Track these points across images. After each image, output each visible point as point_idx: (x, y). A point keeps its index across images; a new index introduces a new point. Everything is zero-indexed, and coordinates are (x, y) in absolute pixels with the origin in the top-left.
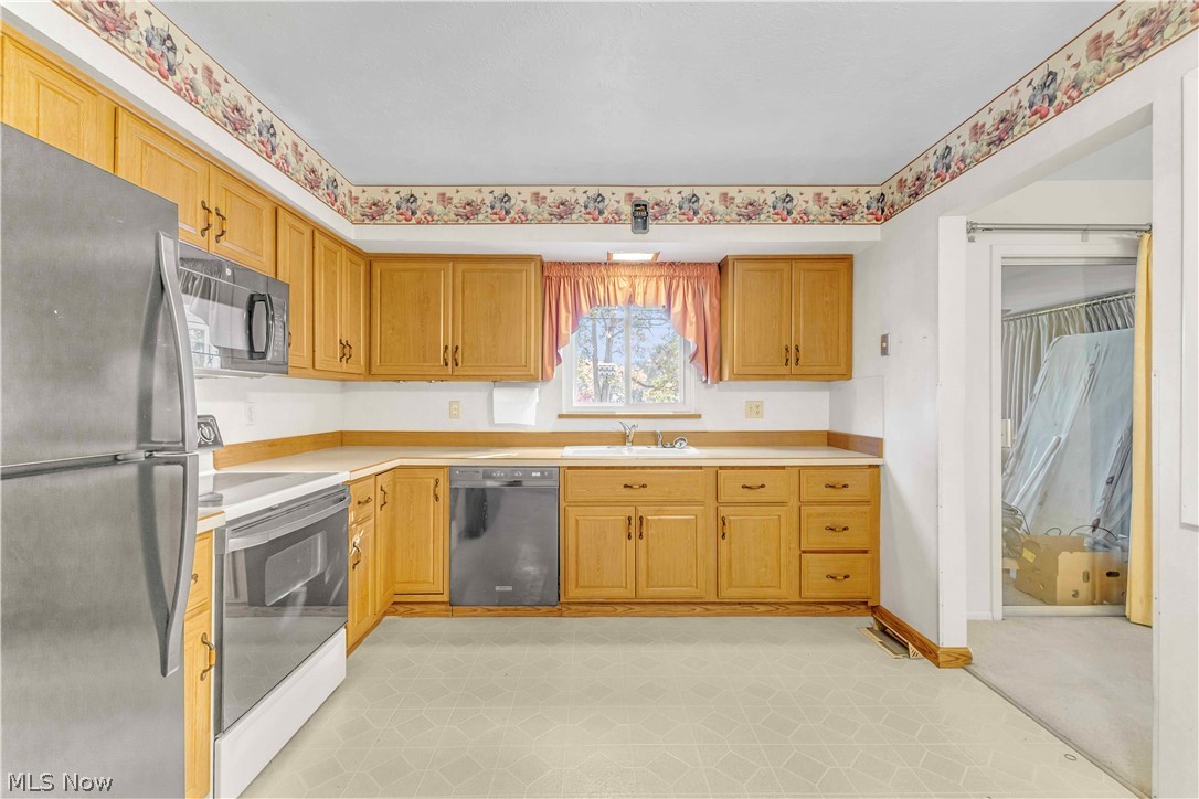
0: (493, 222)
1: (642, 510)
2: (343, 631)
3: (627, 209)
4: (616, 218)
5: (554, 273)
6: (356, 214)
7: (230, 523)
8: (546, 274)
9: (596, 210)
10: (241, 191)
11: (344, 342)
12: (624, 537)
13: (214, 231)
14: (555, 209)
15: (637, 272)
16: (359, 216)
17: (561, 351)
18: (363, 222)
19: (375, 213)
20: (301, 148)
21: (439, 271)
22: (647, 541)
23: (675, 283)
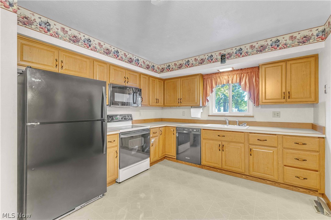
0: (186, 68)
1: (224, 143)
2: (149, 159)
3: (219, 57)
4: (216, 60)
5: (206, 77)
6: (159, 71)
7: (121, 133)
8: (204, 78)
9: (211, 59)
10: (132, 73)
11: (157, 99)
12: (218, 150)
13: (127, 81)
14: (200, 62)
15: (230, 73)
16: (160, 72)
17: (208, 98)
18: (160, 73)
19: (162, 71)
20: (145, 62)
21: (177, 81)
22: (225, 152)
23: (242, 75)
